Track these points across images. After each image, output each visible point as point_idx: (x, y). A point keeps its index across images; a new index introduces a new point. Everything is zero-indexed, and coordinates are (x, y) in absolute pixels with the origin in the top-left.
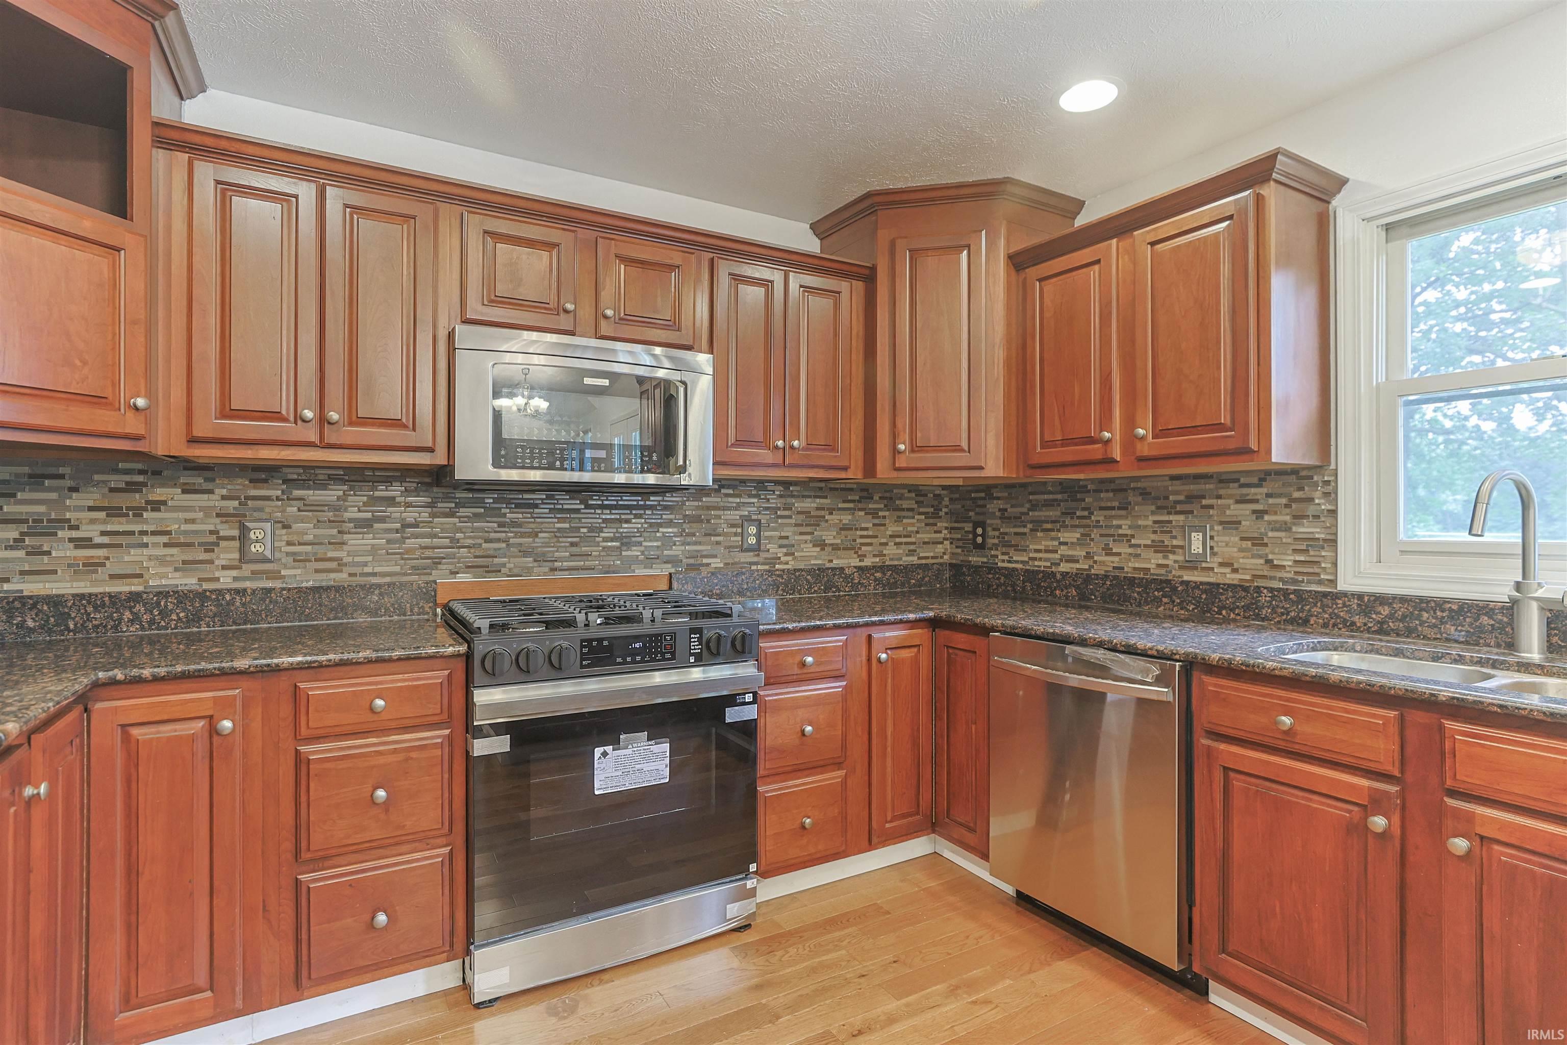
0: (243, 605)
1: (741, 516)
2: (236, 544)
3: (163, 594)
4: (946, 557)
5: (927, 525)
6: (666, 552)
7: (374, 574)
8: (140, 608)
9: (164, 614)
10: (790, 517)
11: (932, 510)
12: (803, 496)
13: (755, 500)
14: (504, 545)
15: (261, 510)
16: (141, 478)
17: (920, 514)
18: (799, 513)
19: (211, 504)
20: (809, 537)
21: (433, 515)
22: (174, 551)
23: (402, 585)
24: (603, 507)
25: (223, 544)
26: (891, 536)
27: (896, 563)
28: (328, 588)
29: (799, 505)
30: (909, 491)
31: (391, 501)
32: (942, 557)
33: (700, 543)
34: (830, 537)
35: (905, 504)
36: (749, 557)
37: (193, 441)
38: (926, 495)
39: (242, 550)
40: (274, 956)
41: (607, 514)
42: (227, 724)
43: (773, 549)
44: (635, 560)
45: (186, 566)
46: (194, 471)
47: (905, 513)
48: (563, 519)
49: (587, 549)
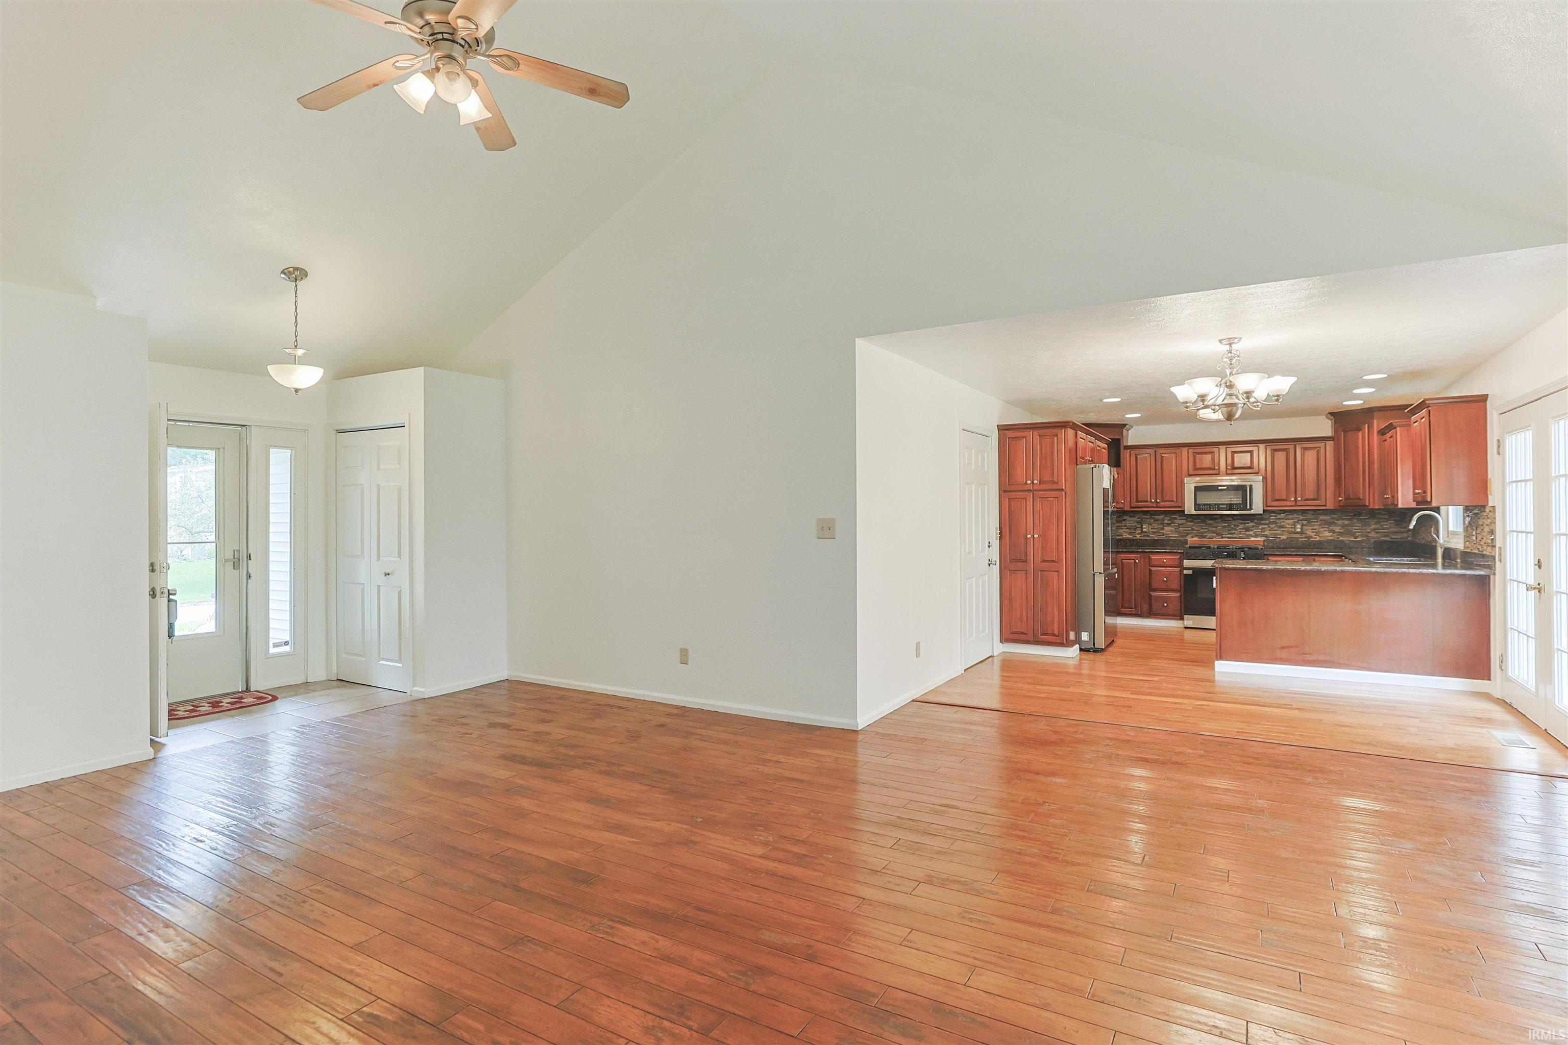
0: (1141, 542)
1: (1293, 522)
2: (1140, 529)
3: (1126, 539)
4: (1411, 539)
5: (1397, 525)
6: (1262, 534)
7: (1171, 536)
8: (1121, 543)
9: (1126, 543)
10: (1317, 522)
11: (1400, 518)
12: (1324, 515)
13: (1298, 517)
14: (1207, 530)
15: (1145, 521)
16: (1121, 514)
17: (1392, 520)
18: (1322, 521)
19: (1135, 519)
20: (1327, 529)
21: (1187, 522)
22: (1128, 530)
23: (1177, 539)
24: (1239, 519)
25: (1138, 529)
26: (1373, 529)
28: (1159, 539)
29: (1324, 518)
31: (1176, 519)
33: (1276, 530)
34: (1338, 529)
36: (1298, 536)
37: (1132, 507)
39: (1142, 530)
40: (1146, 607)
41: (1240, 521)
42: (1137, 561)
43: (1309, 533)
44: (1251, 536)
45: (1130, 533)
46: (1132, 513)
47: (1382, 520)
48: (1226, 523)
49: (1233, 532)
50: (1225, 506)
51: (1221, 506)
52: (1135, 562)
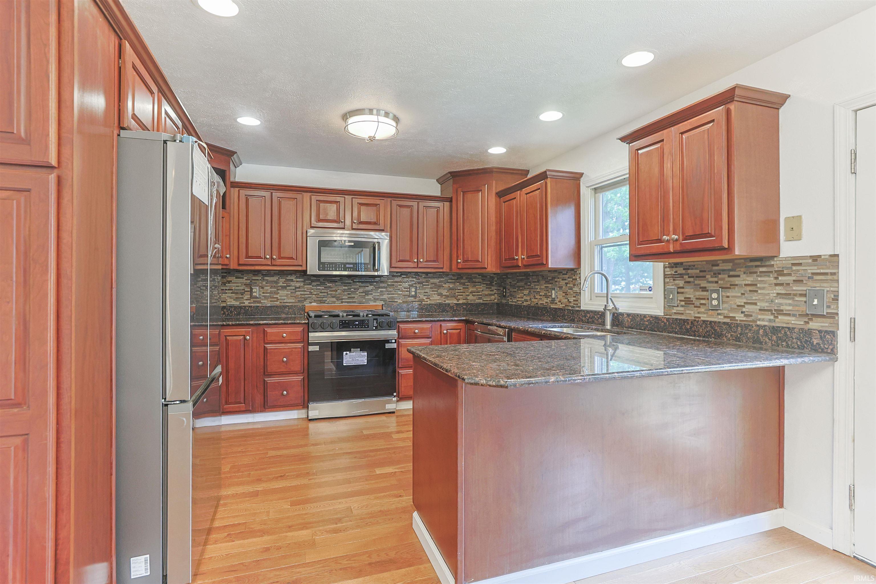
0: (251, 310)
1: (409, 285)
2: (249, 293)
3: (231, 307)
4: (496, 301)
5: (487, 288)
6: (381, 297)
7: (287, 302)
8: (225, 310)
9: (231, 312)
10: (428, 285)
11: (489, 282)
12: (434, 278)
13: (415, 279)
14: (326, 294)
15: (256, 283)
16: (225, 274)
17: (483, 284)
18: (432, 284)
19: (243, 281)
20: (436, 292)
21: (304, 285)
22: (234, 295)
23: (295, 306)
24: (359, 282)
25: (246, 293)
26: (471, 292)
27: (473, 302)
28: (274, 306)
29: (432, 281)
30: (479, 275)
31: (292, 280)
32: (494, 301)
33: (393, 294)
34: (445, 292)
35: (477, 280)
36: (412, 299)
37: (239, 265)
38: (486, 277)
39: (251, 295)
40: (259, 399)
41: (360, 284)
42: (248, 337)
43: (422, 297)
44: (370, 300)
45: (236, 299)
46: (239, 273)
47: (477, 284)
48: (346, 286)
49: (354, 296)
50: (352, 266)
51: (347, 266)
52: (245, 339)
